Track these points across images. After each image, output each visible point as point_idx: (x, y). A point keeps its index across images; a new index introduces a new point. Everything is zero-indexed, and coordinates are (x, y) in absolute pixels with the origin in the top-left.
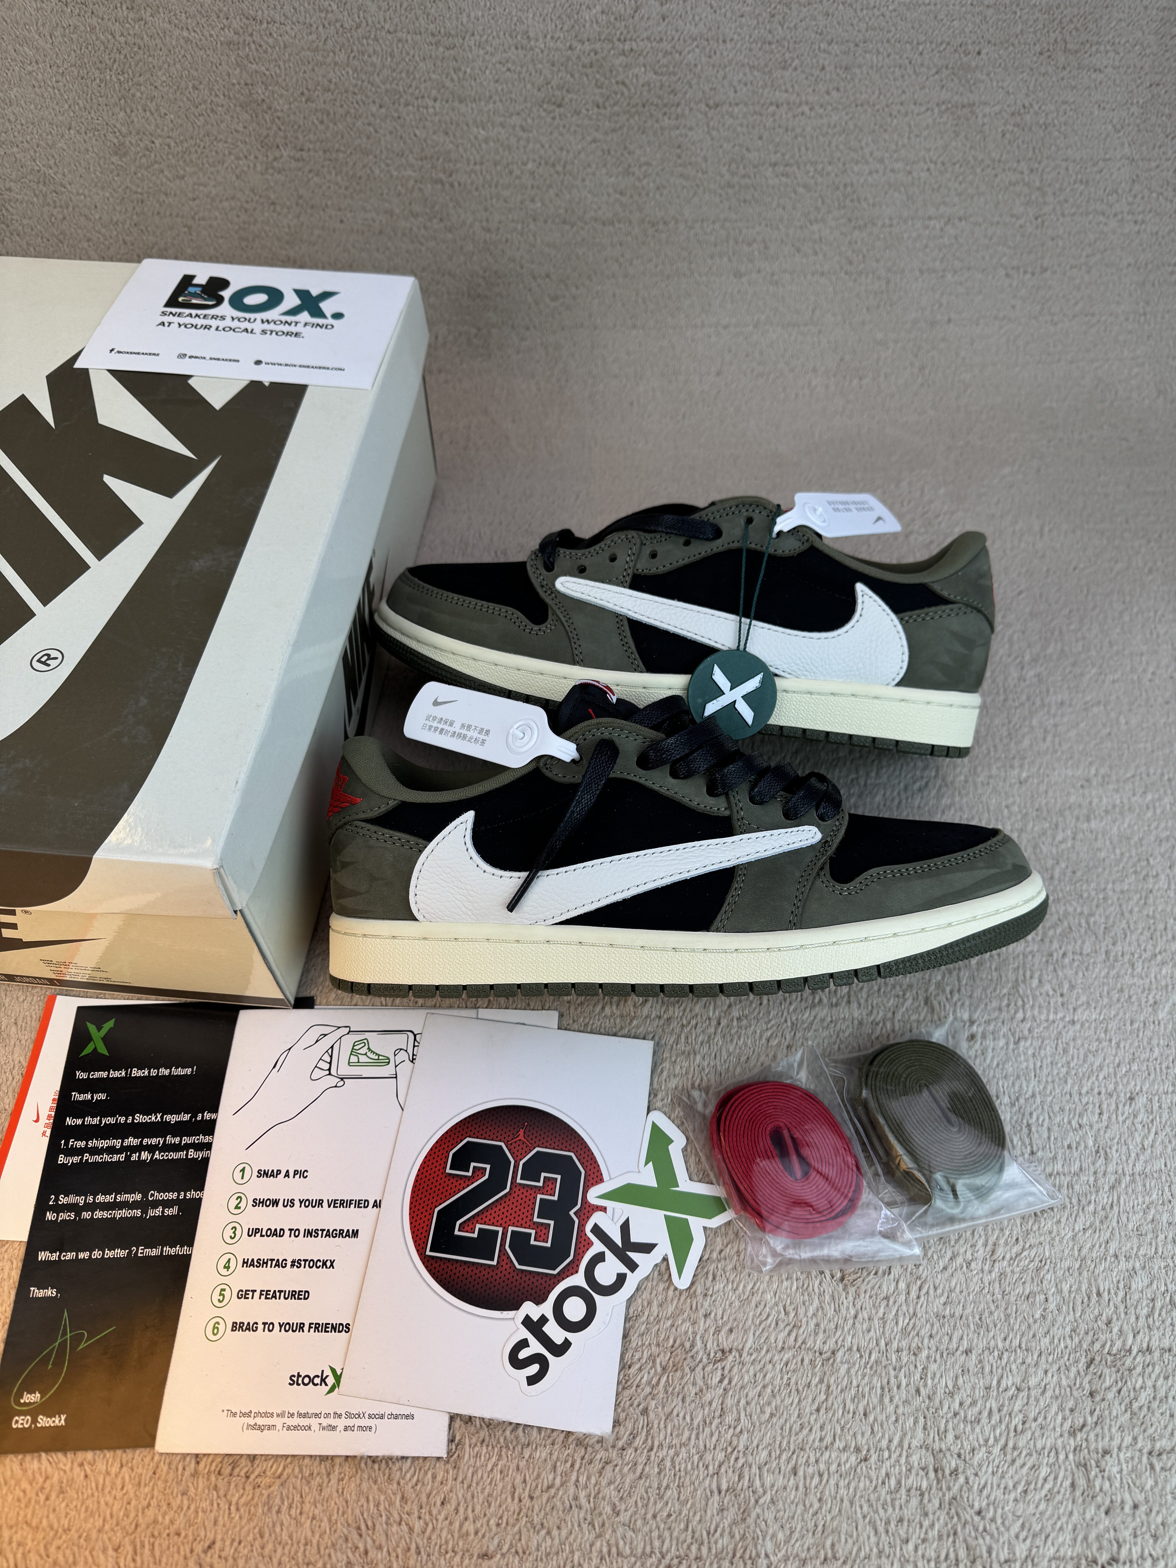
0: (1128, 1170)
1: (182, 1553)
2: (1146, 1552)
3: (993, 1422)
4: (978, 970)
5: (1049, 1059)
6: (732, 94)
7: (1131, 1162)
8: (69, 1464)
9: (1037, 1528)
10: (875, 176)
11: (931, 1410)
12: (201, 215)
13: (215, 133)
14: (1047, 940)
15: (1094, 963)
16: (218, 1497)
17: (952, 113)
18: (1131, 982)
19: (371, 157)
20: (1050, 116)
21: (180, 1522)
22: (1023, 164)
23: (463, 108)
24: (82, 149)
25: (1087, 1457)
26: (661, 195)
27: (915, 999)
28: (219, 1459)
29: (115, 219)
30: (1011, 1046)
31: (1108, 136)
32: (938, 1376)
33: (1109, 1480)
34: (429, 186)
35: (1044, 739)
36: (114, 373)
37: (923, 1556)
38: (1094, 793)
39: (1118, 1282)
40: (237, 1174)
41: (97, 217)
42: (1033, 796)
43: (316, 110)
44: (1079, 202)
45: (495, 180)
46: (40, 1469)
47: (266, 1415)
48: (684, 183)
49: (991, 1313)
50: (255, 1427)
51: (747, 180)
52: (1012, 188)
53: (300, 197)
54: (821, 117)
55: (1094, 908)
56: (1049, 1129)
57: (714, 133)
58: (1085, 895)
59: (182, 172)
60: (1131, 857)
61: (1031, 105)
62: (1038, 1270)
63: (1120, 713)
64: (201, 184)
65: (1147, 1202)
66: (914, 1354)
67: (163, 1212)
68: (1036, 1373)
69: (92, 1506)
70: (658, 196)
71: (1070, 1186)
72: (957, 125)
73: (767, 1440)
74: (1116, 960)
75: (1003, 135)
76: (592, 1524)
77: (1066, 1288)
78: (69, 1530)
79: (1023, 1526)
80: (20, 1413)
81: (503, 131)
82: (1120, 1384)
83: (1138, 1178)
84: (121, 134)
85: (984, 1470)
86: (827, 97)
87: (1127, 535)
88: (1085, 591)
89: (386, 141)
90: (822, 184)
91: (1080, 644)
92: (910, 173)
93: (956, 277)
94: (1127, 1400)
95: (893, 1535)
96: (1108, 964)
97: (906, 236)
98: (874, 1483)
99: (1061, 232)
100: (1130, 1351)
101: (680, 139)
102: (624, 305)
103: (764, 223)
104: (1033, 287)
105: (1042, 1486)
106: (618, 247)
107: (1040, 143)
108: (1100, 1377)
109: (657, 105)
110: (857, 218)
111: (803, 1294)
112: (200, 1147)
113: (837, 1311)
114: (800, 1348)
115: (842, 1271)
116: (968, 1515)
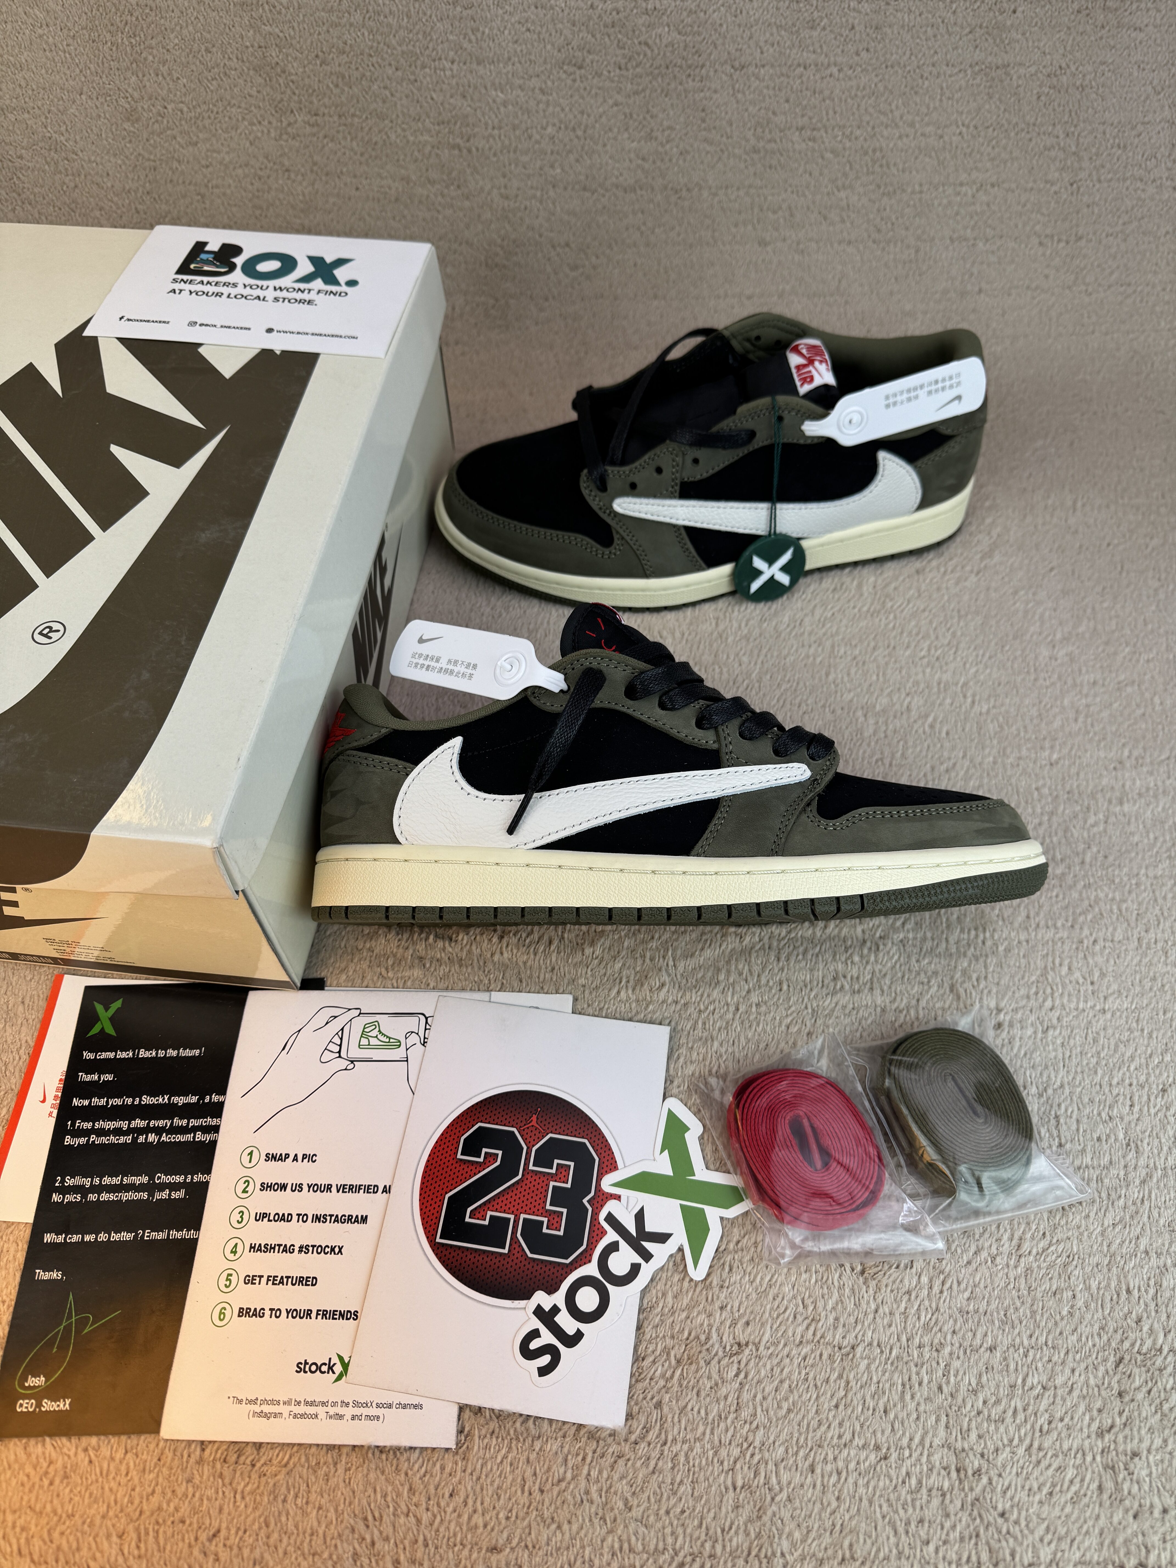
0: (1160, 1164)
1: (187, 1541)
3: (1018, 1421)
5: (1079, 1049)
6: (758, 55)
7: (1163, 1156)
8: (74, 1449)
9: (1062, 1531)
10: (905, 139)
11: (954, 1408)
12: (214, 182)
13: (228, 98)
14: (1077, 927)
16: (224, 1485)
19: (387, 122)
21: (185, 1509)
23: (481, 70)
24: (94, 115)
25: (1115, 1458)
27: (941, 985)
28: (225, 1447)
29: (127, 187)
30: (1040, 1035)
32: (961, 1373)
34: (446, 151)
35: (1076, 720)
36: (123, 341)
37: (944, 1558)
38: (1127, 775)
39: (1149, 1279)
40: (246, 1158)
41: (109, 185)
42: (1064, 779)
43: (331, 73)
45: (514, 145)
46: (44, 1453)
47: (274, 1402)
48: (708, 148)
49: (1016, 1309)
50: (261, 1414)
51: (773, 145)
52: (1046, 152)
53: (315, 164)
54: (850, 79)
56: (1078, 1121)
57: (739, 96)
58: (1117, 880)
59: (195, 138)
60: (1165, 841)
62: (1065, 1265)
63: (1155, 694)
66: (937, 1350)
67: (170, 1195)
68: (1062, 1371)
70: (681, 162)
71: (1099, 1179)
72: (990, 87)
73: (783, 1436)
74: (1148, 948)
75: (1039, 98)
76: (603, 1518)
77: (1094, 1285)
78: (73, 1515)
79: (1048, 1529)
80: (24, 1397)
81: (522, 94)
82: (1150, 1384)
83: (1170, 1172)
84: (133, 99)
85: (1008, 1471)
86: (856, 58)
87: (1163, 510)
88: (1119, 568)
89: (402, 105)
90: (850, 148)
91: (1114, 622)
92: (941, 137)
93: (988, 245)
94: (1158, 1401)
95: (913, 1536)
96: (1140, 951)
97: (936, 203)
98: (894, 1482)
99: (1097, 199)
100: (1160, 1350)
101: (704, 102)
102: (645, 275)
103: (789, 189)
104: (1067, 256)
105: (1068, 1488)
106: (640, 215)
107: (1077, 106)
108: (1129, 1376)
109: (681, 67)
110: (886, 184)
111: (822, 1287)
112: (207, 1130)
113: (857, 1305)
114: (819, 1342)
115: (862, 1264)
116: (991, 1517)
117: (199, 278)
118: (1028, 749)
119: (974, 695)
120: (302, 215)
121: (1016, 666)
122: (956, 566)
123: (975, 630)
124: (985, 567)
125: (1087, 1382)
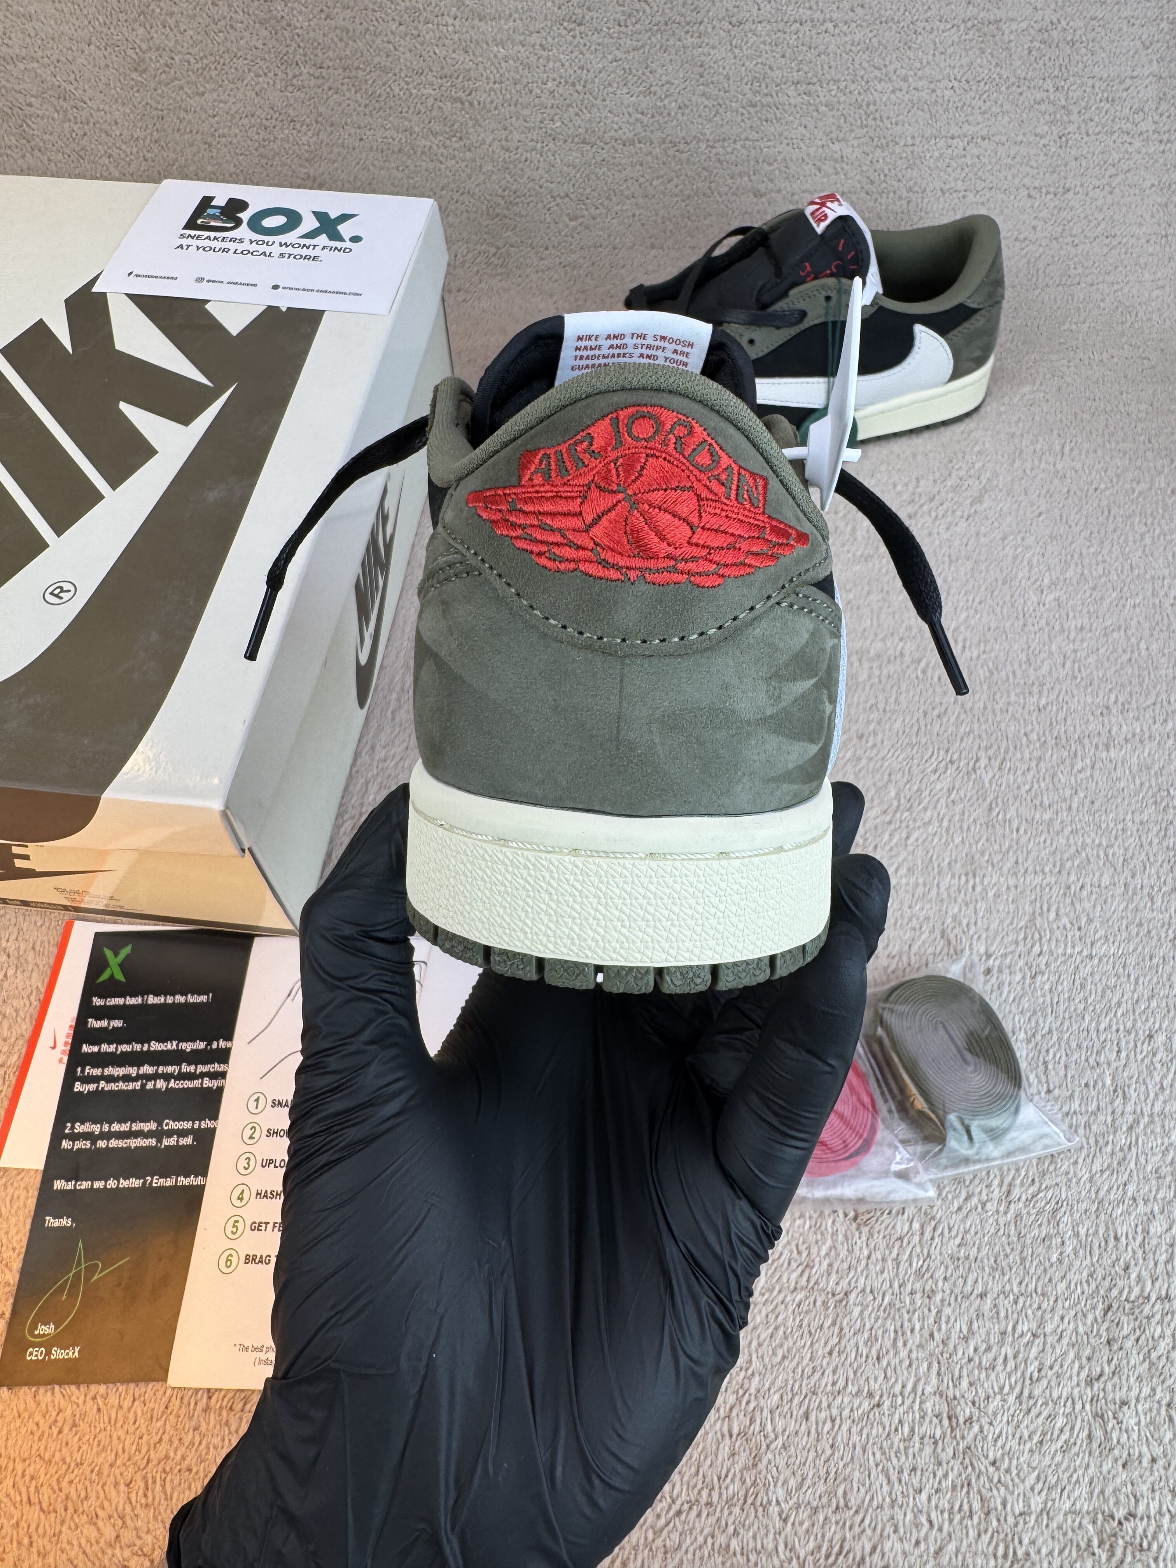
0: (1147, 1110)
2: (1164, 1508)
3: (1008, 1369)
4: (995, 902)
5: (1066, 996)
6: (755, 11)
7: (1149, 1102)
8: (82, 1398)
9: (1052, 1480)
10: (898, 93)
11: (945, 1355)
12: (221, 131)
13: (235, 50)
14: (1065, 873)
15: (1113, 896)
16: (230, 1433)
17: (979, 30)
18: (1151, 916)
19: (390, 75)
20: (1078, 32)
21: (192, 1458)
22: (1048, 81)
23: (483, 26)
24: (102, 65)
25: (1104, 1407)
26: (683, 114)
27: (932, 932)
28: (231, 1395)
29: (135, 136)
30: (1028, 981)
31: (1136, 52)
32: (952, 1320)
33: (1127, 1432)
34: (449, 104)
35: (1064, 665)
36: (132, 297)
37: (936, 1507)
38: (1113, 720)
39: (1137, 1226)
40: (252, 1105)
41: (118, 133)
42: (1051, 724)
43: (336, 27)
44: (1104, 121)
45: (514, 99)
46: (53, 1401)
48: (706, 103)
49: (1007, 1256)
51: (769, 99)
52: (1036, 106)
53: (320, 115)
54: (846, 35)
55: (1113, 839)
56: (1066, 1067)
57: (737, 51)
58: (1104, 826)
59: (202, 89)
60: (1151, 786)
61: (1059, 21)
62: (1055, 1211)
63: (1141, 639)
64: (220, 102)
65: (1166, 1144)
66: (929, 1297)
67: (178, 1141)
68: (1052, 1319)
69: (105, 1441)
70: (679, 115)
71: (1088, 1125)
72: (982, 42)
73: (779, 1383)
74: (1135, 893)
75: (1030, 52)
77: (1083, 1231)
78: (82, 1464)
79: (1038, 1478)
80: (34, 1345)
81: (523, 50)
82: (1138, 1332)
83: (1157, 1119)
84: (141, 50)
85: (998, 1420)
86: (851, 14)
87: (1149, 454)
88: (1106, 513)
89: (406, 60)
90: (845, 102)
91: (1101, 567)
92: (934, 91)
93: (978, 196)
94: (1146, 1350)
95: (906, 1484)
96: (1127, 897)
97: (928, 155)
98: (887, 1429)
99: (1085, 152)
100: (1148, 1298)
101: (703, 58)
102: (643, 225)
103: (785, 142)
104: (1055, 207)
105: (1059, 1436)
106: (638, 167)
107: (1067, 60)
108: (1118, 1324)
109: (679, 23)
110: (879, 138)
111: (815, 1233)
112: (214, 1076)
113: (850, 1251)
114: (813, 1288)
115: (855, 1211)
116: (983, 1465)
117: (206, 234)
118: (1017, 695)
119: (965, 641)
120: (307, 164)
121: (1005, 611)
122: (947, 512)
123: (966, 574)
124: (976, 512)
125: (1076, 1329)
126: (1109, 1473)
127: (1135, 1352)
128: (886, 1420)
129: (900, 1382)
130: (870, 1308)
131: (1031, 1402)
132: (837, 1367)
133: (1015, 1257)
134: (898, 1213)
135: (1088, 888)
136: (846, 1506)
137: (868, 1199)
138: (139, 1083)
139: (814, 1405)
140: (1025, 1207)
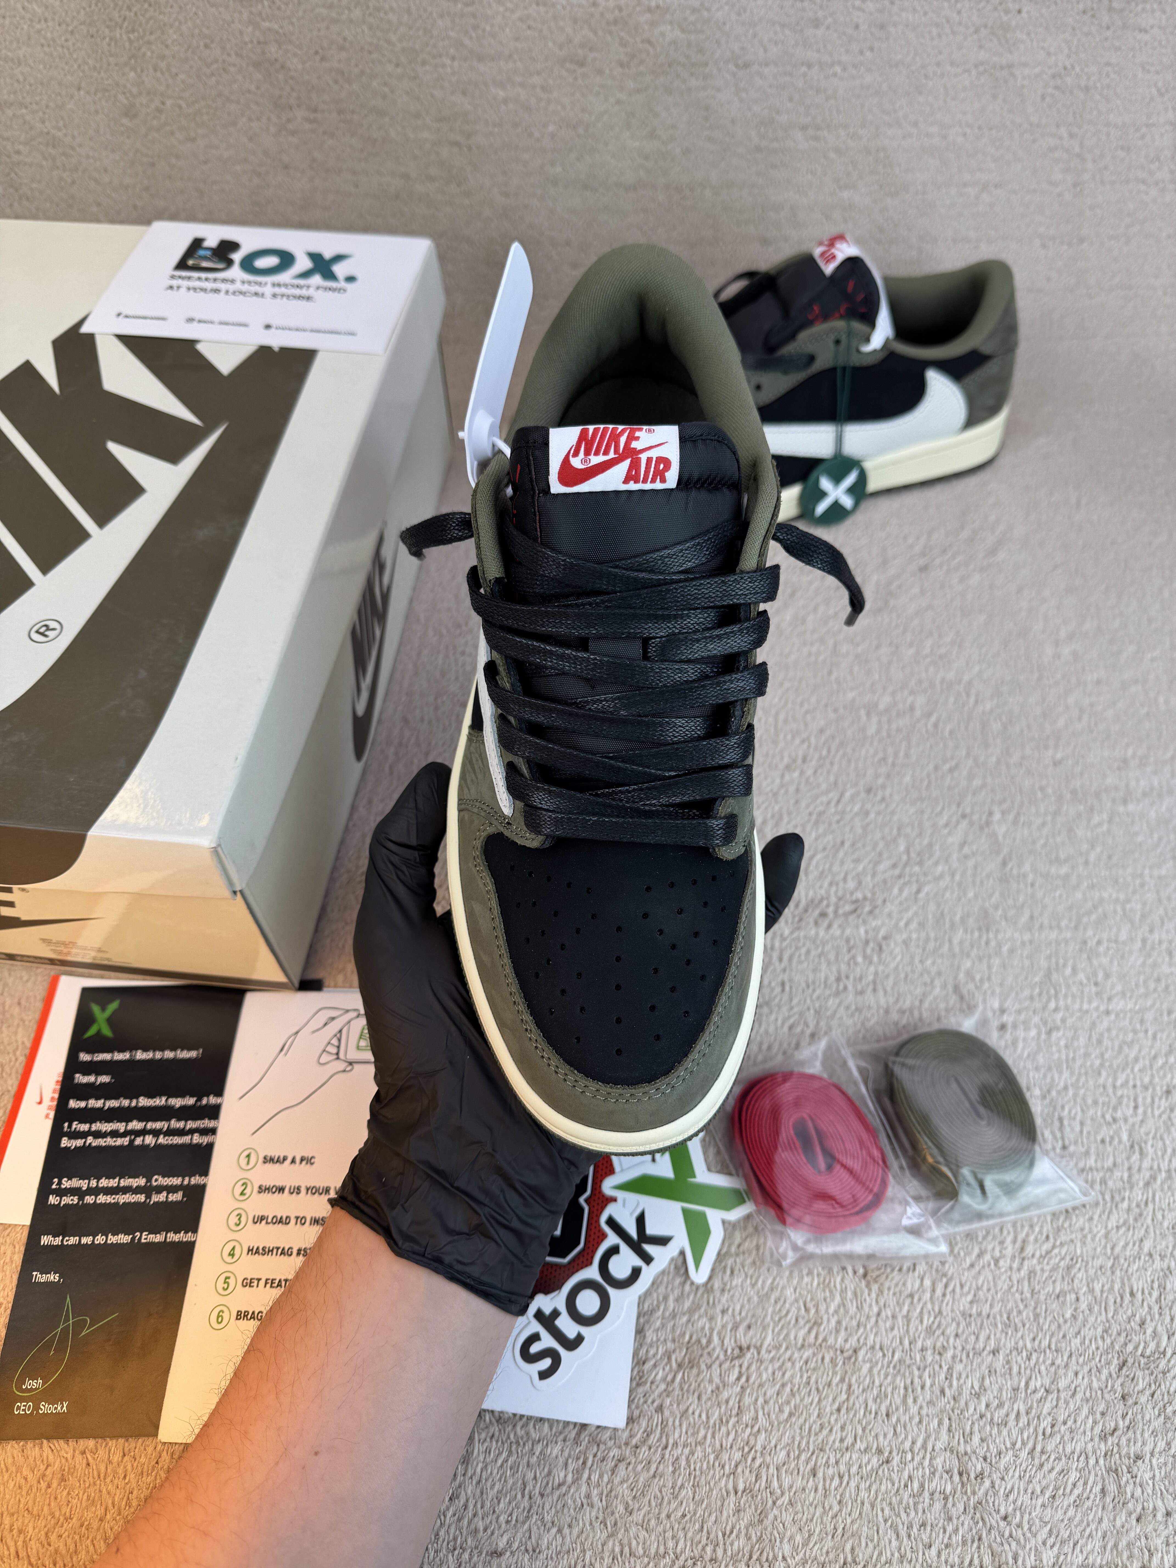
0: (1164, 1166)
3: (1021, 1425)
5: (1082, 1051)
6: (762, 53)
7: (1167, 1158)
8: (71, 1452)
9: (1065, 1534)
10: (909, 140)
11: (956, 1412)
12: (212, 178)
13: (227, 93)
14: (1081, 927)
17: (991, 76)
19: (386, 119)
23: (481, 67)
25: (1118, 1462)
26: (688, 160)
27: (944, 986)
29: (125, 183)
30: (1043, 1036)
31: (1152, 100)
32: (964, 1376)
34: (446, 148)
35: (1080, 719)
36: (120, 337)
37: (946, 1562)
38: (1131, 775)
39: (1153, 1282)
40: (243, 1161)
41: (107, 180)
42: (1067, 778)
43: (331, 69)
45: (514, 142)
46: (41, 1456)
48: (711, 147)
49: (1020, 1312)
51: (776, 144)
53: (314, 160)
54: (854, 78)
56: (1082, 1124)
58: (1121, 881)
59: (193, 134)
61: (1073, 67)
62: (1069, 1268)
63: (1159, 693)
66: (940, 1354)
67: (167, 1198)
68: (1065, 1375)
70: (684, 161)
71: (1103, 1182)
72: (995, 87)
73: (786, 1440)
74: (1153, 948)
75: (1043, 98)
76: (604, 1522)
77: (1097, 1288)
78: (71, 1518)
79: (1050, 1532)
80: (22, 1399)
81: (523, 92)
82: (1153, 1387)
84: (131, 94)
85: (1010, 1474)
86: (860, 57)
87: (1167, 508)
88: (1123, 566)
89: (402, 102)
92: (945, 137)
94: (1161, 1404)
95: (916, 1539)
98: (896, 1485)
100: (1164, 1353)
101: (708, 101)
104: (1069, 258)
105: (1071, 1491)
107: (1081, 107)
108: (1133, 1379)
109: (684, 65)
110: (888, 185)
111: (824, 1291)
112: (205, 1132)
113: (860, 1308)
114: (821, 1345)
115: (864, 1267)
116: (994, 1520)
117: (195, 274)
118: (1031, 748)
119: (977, 694)
123: (979, 628)
125: (1090, 1385)
126: (1123, 1527)
127: (1149, 1407)
128: (895, 1476)
129: (910, 1438)
130: (880, 1365)
131: (1044, 1457)
132: (845, 1424)
133: (1028, 1314)
134: (909, 1270)
135: (1105, 944)
136: (854, 1561)
137: (878, 1254)
138: (128, 1139)
139: (822, 1461)
140: (1039, 1263)
